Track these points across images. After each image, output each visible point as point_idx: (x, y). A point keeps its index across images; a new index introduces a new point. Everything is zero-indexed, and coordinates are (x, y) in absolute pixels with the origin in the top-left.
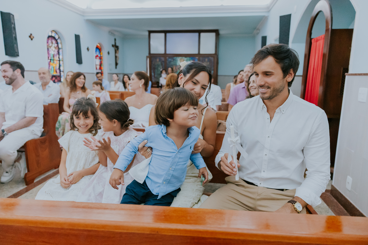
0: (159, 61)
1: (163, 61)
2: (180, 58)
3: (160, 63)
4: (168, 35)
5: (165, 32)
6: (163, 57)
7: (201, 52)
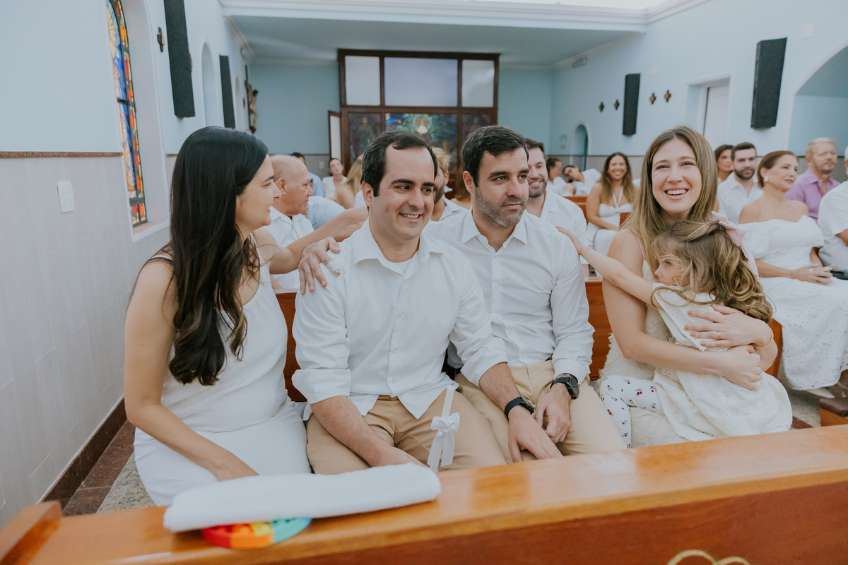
0: (368, 123)
1: (377, 124)
2: (417, 116)
3: (369, 128)
4: (387, 60)
5: (382, 55)
6: (376, 113)
7: (465, 104)
